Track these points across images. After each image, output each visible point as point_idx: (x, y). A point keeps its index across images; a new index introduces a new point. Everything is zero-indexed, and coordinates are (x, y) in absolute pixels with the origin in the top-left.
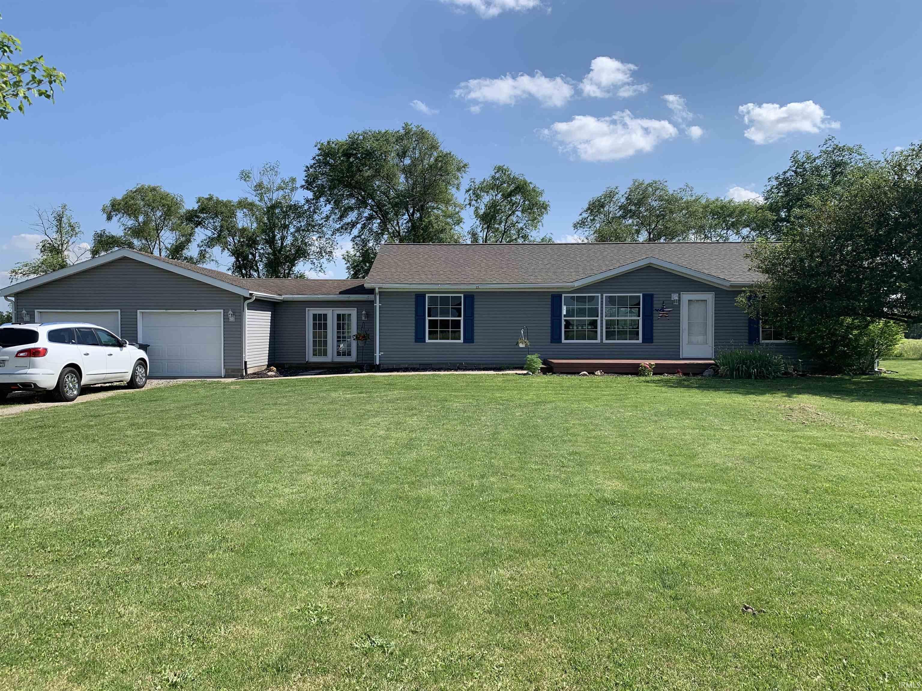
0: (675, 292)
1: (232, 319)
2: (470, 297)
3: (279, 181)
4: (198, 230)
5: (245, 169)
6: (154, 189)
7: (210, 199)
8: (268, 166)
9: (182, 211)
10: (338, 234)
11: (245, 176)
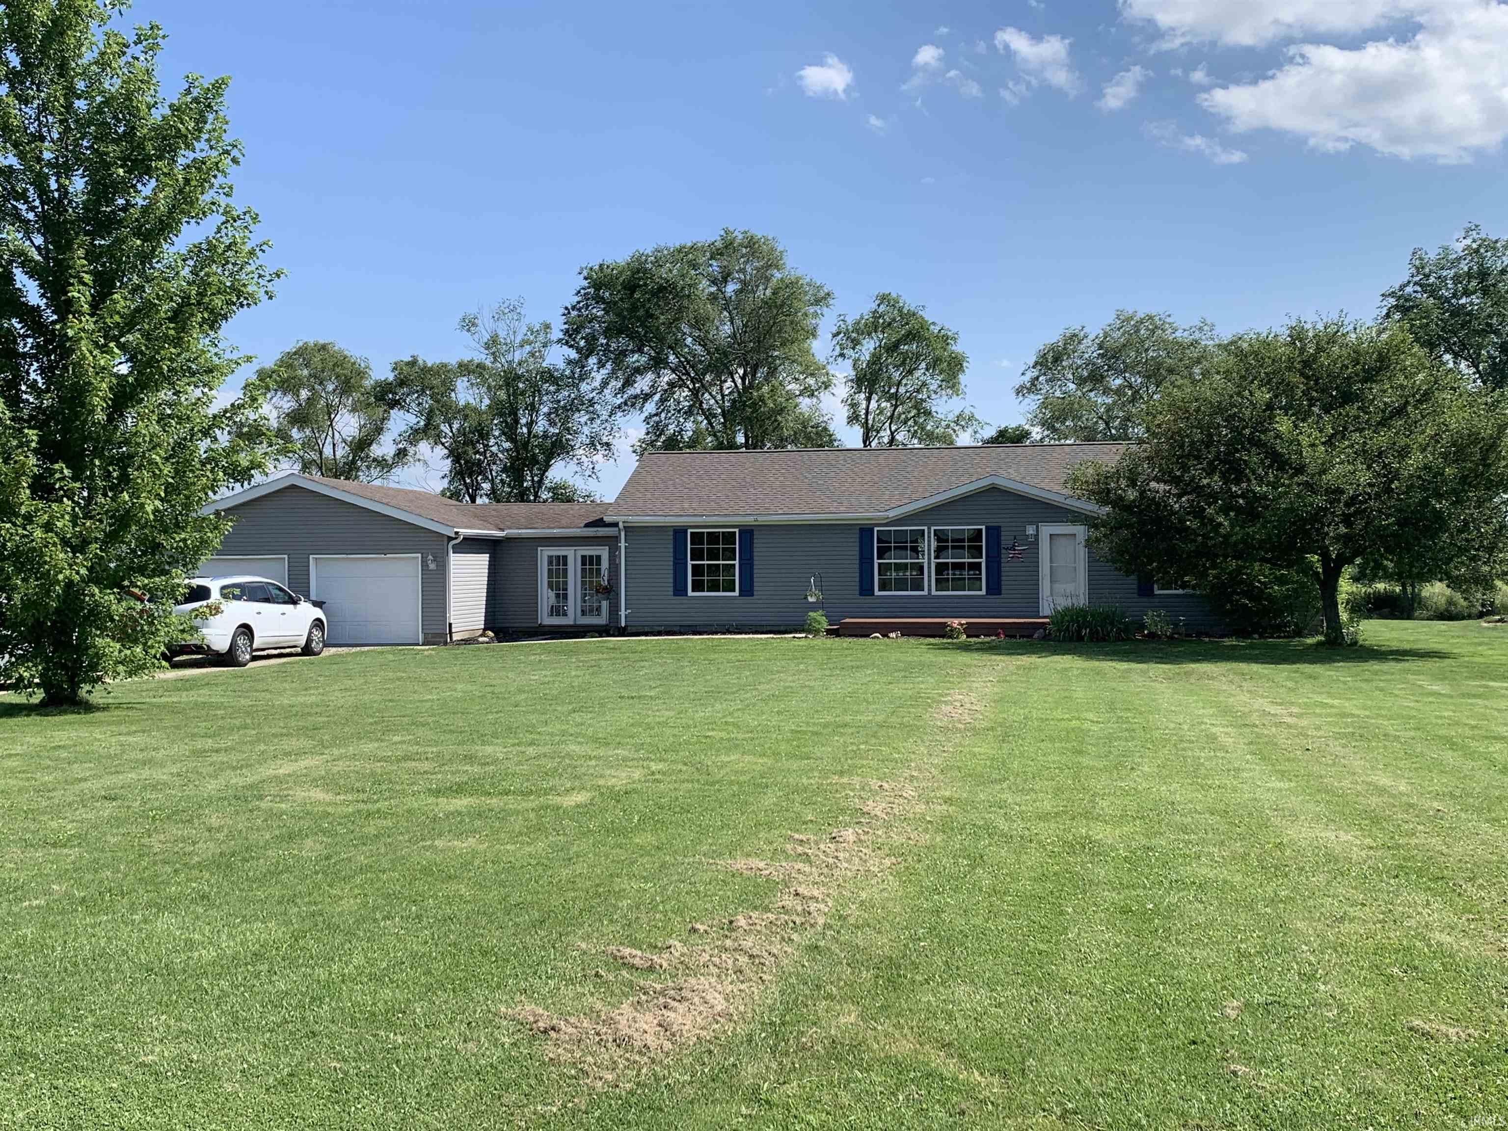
0: (1031, 523)
1: (432, 566)
2: (748, 533)
3: (524, 329)
4: (394, 413)
5: (468, 312)
6: (324, 347)
7: (413, 363)
8: (506, 305)
9: (368, 383)
10: (619, 414)
11: (469, 324)
